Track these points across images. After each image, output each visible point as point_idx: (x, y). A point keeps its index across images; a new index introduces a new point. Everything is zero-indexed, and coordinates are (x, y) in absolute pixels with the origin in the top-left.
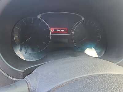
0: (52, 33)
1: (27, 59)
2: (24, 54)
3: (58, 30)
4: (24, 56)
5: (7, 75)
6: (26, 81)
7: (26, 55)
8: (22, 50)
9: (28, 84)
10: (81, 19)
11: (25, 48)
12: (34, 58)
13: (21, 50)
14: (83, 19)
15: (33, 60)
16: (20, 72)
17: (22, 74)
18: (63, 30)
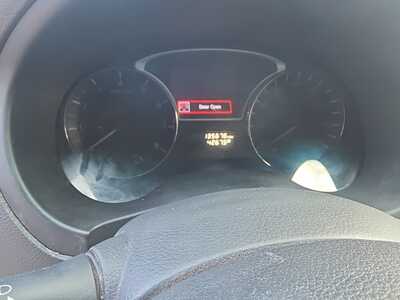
0: (182, 116)
1: (101, 195)
2: (95, 182)
3: (201, 107)
4: (93, 187)
5: (39, 245)
6: (90, 260)
7: (98, 184)
8: (86, 168)
9: (94, 269)
10: (276, 69)
11: (97, 163)
12: (123, 195)
13: (84, 168)
14: (281, 67)
15: (122, 200)
16: (79, 234)
17: (83, 241)
18: (219, 107)
